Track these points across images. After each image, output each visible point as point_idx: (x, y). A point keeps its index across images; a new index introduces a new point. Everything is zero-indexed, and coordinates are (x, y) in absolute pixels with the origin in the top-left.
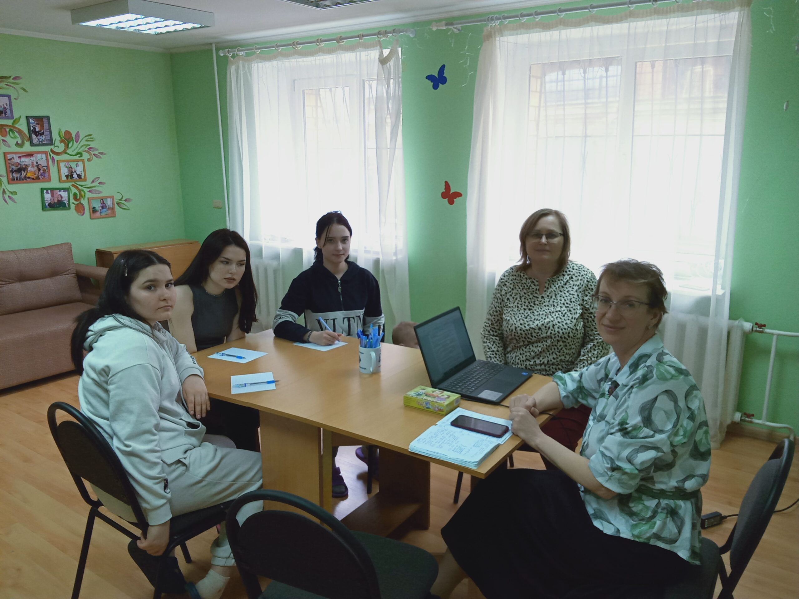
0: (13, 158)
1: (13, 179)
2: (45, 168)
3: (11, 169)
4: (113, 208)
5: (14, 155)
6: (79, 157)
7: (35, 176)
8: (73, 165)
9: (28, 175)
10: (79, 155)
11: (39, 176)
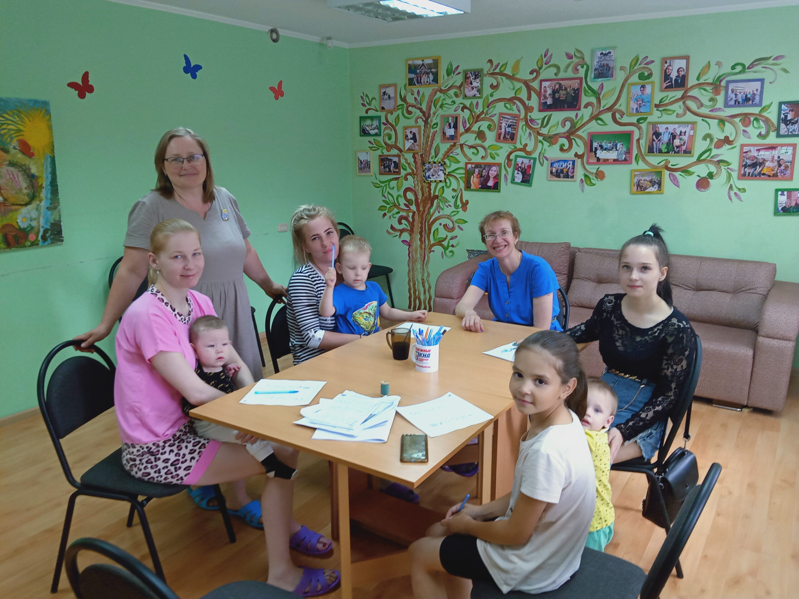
0: (750, 151)
1: (745, 175)
2: (789, 164)
3: (745, 163)
9: (764, 171)
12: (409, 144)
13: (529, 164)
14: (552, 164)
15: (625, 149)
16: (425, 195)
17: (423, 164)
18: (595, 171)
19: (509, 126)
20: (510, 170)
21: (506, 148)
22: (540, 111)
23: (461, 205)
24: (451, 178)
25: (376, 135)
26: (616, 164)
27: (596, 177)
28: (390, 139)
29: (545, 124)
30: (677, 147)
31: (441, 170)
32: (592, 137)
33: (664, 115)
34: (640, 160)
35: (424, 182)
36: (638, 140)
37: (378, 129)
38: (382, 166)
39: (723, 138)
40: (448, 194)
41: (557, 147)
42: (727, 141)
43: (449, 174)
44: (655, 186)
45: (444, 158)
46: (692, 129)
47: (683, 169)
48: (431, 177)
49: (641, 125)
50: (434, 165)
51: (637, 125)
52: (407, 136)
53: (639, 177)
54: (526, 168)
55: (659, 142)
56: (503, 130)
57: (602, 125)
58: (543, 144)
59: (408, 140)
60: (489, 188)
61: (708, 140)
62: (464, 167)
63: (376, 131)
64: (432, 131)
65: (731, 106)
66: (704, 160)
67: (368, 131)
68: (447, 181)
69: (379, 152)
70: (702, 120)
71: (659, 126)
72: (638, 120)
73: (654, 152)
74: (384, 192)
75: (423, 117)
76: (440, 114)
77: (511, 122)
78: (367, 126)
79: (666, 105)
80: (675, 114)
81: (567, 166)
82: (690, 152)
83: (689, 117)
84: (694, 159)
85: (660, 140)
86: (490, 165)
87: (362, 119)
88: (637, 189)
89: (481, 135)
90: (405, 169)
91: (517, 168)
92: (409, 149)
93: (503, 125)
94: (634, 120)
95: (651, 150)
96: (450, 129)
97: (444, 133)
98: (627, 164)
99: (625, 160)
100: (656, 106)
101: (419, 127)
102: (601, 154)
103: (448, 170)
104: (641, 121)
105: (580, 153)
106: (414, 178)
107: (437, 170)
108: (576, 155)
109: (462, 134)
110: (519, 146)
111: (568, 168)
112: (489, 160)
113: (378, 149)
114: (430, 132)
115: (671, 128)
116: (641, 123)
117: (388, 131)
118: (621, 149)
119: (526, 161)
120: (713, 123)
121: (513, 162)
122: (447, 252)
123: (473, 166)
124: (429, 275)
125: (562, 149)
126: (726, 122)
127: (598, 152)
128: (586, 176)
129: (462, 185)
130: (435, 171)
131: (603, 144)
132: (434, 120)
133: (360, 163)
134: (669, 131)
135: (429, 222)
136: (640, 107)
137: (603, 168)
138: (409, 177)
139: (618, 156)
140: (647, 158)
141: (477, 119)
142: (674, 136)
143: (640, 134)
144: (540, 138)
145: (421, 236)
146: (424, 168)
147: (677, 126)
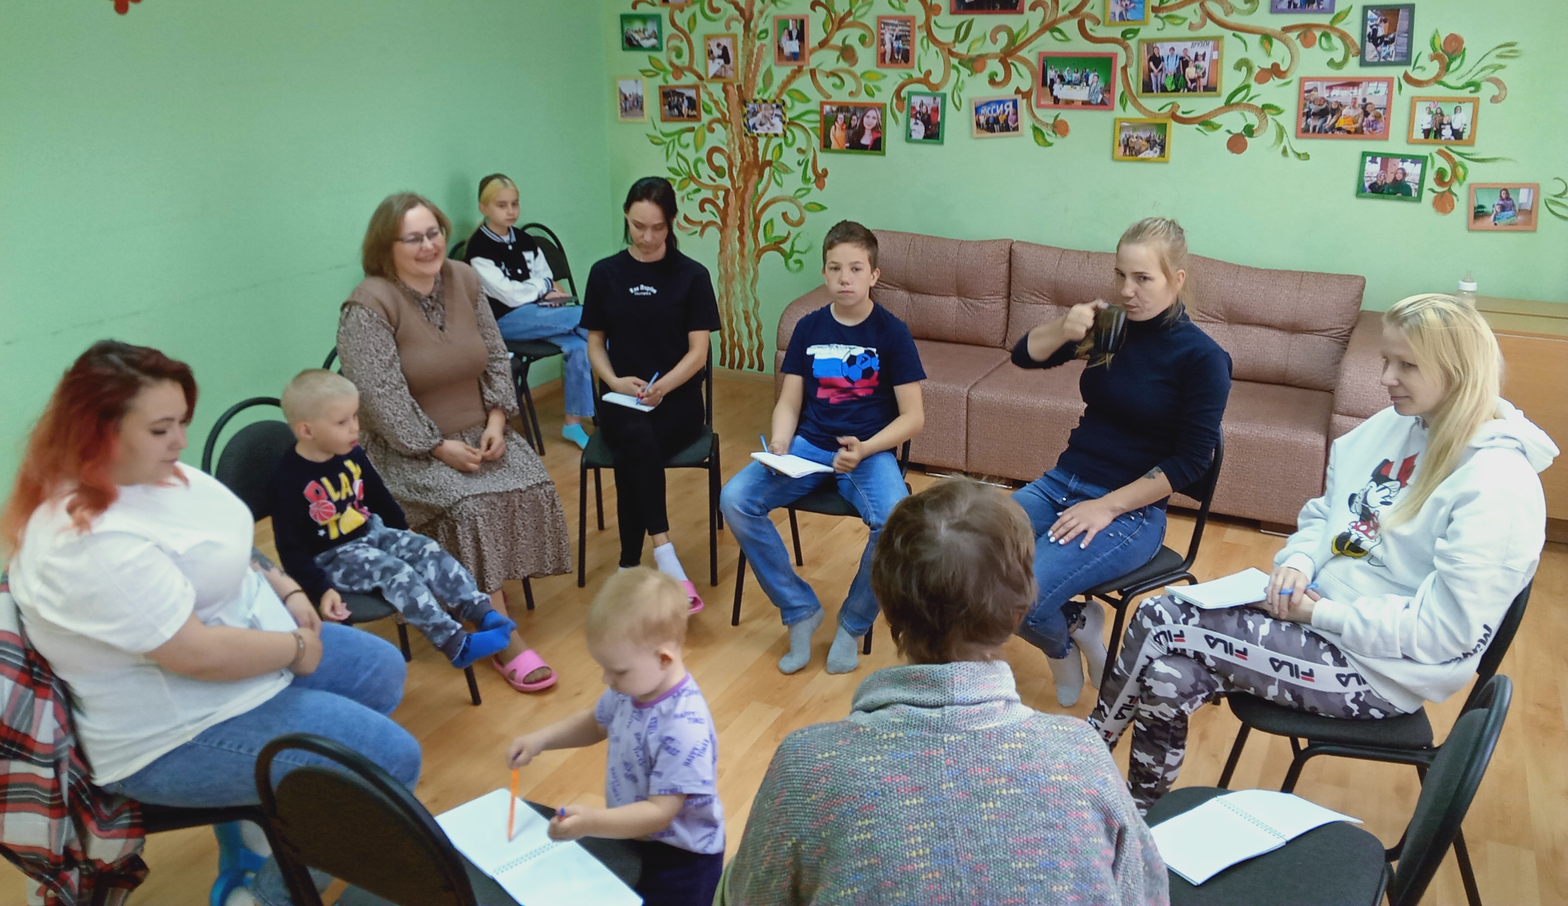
0: (1316, 89)
1: (1306, 130)
2: (1381, 112)
3: (1306, 110)
4: (1530, 212)
5: (1319, 83)
6: (1471, 92)
7: (1354, 126)
8: (1447, 109)
9: (1341, 123)
10: (1472, 88)
11: (1362, 127)
12: (715, 66)
13: (935, 106)
14: (977, 110)
15: (1101, 84)
16: (747, 159)
17: (744, 103)
18: (1051, 121)
19: (898, 38)
20: (902, 117)
21: (894, 76)
22: (953, 13)
23: (813, 178)
24: (795, 130)
25: (653, 48)
26: (1085, 109)
27: (1053, 132)
28: (679, 55)
29: (961, 37)
30: (1193, 81)
31: (776, 115)
32: (1046, 61)
33: (1167, 23)
34: (1129, 103)
35: (746, 135)
36: (1124, 69)
37: (656, 38)
38: (665, 105)
39: (1270, 67)
40: (790, 157)
41: (984, 77)
42: (1276, 71)
43: (791, 122)
44: (1155, 149)
45: (781, 93)
46: (1216, 48)
47: (1202, 119)
48: (758, 126)
49: (1128, 42)
50: (763, 106)
51: (1122, 41)
52: (711, 52)
53: (1129, 131)
54: (929, 112)
55: (1159, 74)
56: (888, 47)
57: (1061, 40)
58: (958, 71)
59: (713, 59)
60: (864, 147)
61: (1244, 69)
62: (818, 109)
63: (653, 41)
64: (758, 43)
65: (1282, 11)
66: (1238, 104)
67: (637, 41)
68: (789, 134)
69: (659, 81)
70: (1234, 35)
71: (1158, 45)
72: (1124, 34)
73: (1153, 91)
74: (670, 152)
75: (740, 18)
76: (772, 14)
77: (902, 31)
78: (636, 32)
79: (1171, 8)
80: (1187, 24)
81: (1004, 111)
82: (1214, 89)
83: (1211, 29)
84: (1220, 102)
85: (1161, 70)
86: (864, 109)
87: (625, 19)
88: (1125, 151)
89: (847, 53)
90: (709, 112)
91: (914, 114)
92: (716, 76)
93: (887, 37)
94: (1117, 33)
95: (1147, 88)
96: (791, 42)
97: (780, 49)
98: (1105, 109)
99: (1103, 103)
100: (1155, 9)
101: (734, 37)
102: (1062, 91)
103: (789, 115)
104: (1128, 36)
105: (1025, 88)
106: (725, 128)
107: (767, 114)
108: (1018, 91)
109: (812, 51)
110: (916, 74)
111: (1006, 113)
112: (863, 98)
113: (657, 74)
114: (754, 45)
115: (1179, 48)
116: (1129, 39)
117: (675, 43)
118: (1094, 84)
119: (928, 101)
120: (1254, 40)
121: (906, 102)
122: (791, 262)
123: (834, 109)
124: (757, 303)
125: (992, 82)
126: (1274, 40)
127: (1056, 87)
128: (1035, 129)
129: (816, 142)
130: (765, 116)
131: (1065, 73)
132: (761, 24)
133: (623, 99)
134: (1175, 53)
135: (754, 208)
136: (1126, 10)
137: (1065, 115)
138: (716, 126)
139: (1090, 95)
140: (1141, 101)
141: (841, 23)
142: (1185, 63)
143: (1127, 57)
144: (954, 61)
145: (742, 233)
146: (745, 110)
147: (1188, 45)
